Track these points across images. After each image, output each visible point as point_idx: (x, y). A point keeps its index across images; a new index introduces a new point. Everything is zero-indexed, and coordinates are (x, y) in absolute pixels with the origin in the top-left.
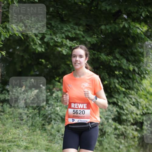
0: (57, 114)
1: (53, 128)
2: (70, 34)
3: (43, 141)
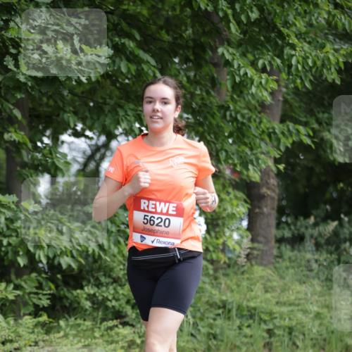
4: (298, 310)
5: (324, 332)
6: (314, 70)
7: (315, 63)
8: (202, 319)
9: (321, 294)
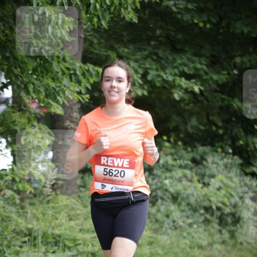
0: (166, 190)
1: (159, 211)
2: (186, 69)
7: (112, 2)
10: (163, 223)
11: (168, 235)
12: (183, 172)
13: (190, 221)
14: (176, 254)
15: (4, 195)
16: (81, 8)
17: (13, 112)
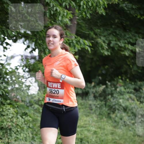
0: (120, 105)
1: (116, 116)
2: (131, 40)
3: (108, 127)
4: (85, 130)
5: (98, 141)
6: (92, 8)
7: (92, 4)
8: (36, 135)
9: (97, 122)
10: (119, 123)
11: (121, 129)
12: (129, 96)
13: (133, 122)
14: (126, 139)
15: (34, 107)
16: (76, 8)
17: (39, 64)
